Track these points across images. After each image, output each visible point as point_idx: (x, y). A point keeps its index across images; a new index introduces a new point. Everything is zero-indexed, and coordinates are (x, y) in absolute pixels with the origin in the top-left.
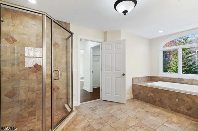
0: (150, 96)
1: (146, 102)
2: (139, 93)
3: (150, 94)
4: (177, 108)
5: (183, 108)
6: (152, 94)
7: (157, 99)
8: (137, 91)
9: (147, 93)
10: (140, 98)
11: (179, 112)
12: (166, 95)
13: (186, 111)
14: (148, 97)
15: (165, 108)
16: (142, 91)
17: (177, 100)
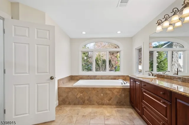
0: (80, 97)
1: (75, 104)
2: (67, 97)
3: (79, 95)
4: (102, 101)
5: (106, 101)
6: (81, 94)
7: (86, 98)
8: (64, 95)
9: (76, 95)
10: (67, 103)
11: (103, 105)
12: (94, 92)
13: (108, 101)
14: (77, 98)
15: (93, 104)
16: (70, 94)
17: (102, 95)
